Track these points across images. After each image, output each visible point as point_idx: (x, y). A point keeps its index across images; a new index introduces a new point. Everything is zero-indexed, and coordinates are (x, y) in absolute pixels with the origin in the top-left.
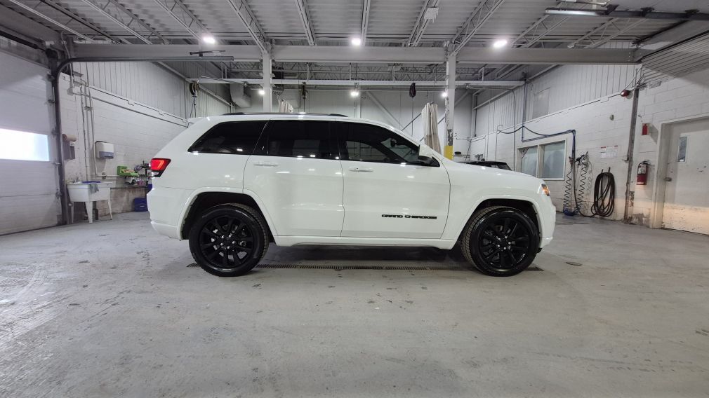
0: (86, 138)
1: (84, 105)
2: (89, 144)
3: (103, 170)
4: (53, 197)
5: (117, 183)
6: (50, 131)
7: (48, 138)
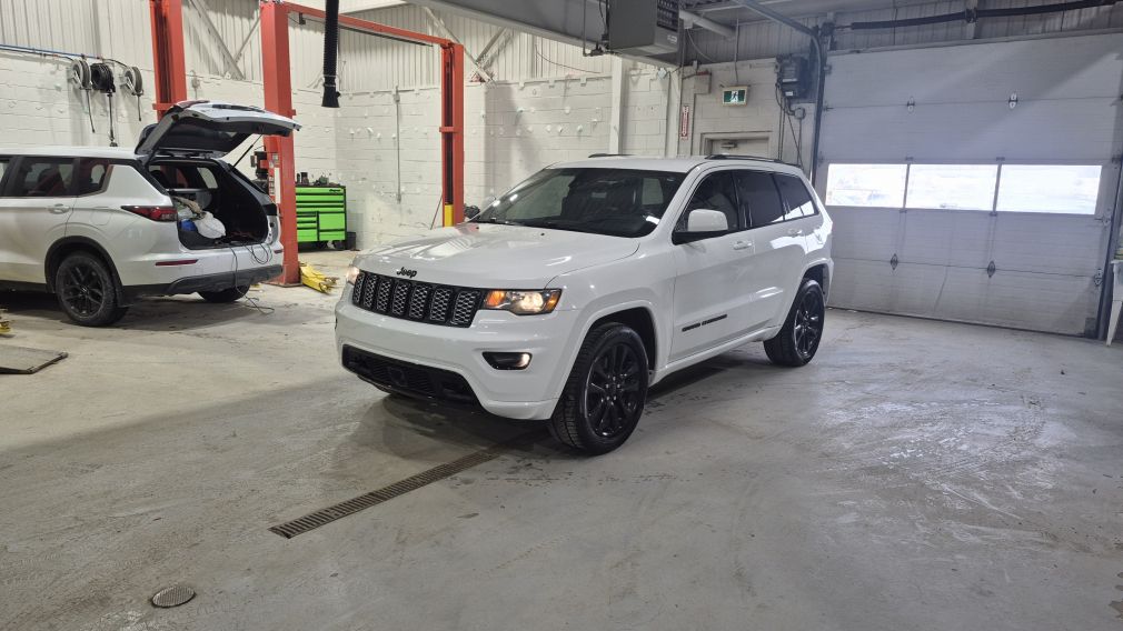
6: (1110, 157)
7: (1103, 168)
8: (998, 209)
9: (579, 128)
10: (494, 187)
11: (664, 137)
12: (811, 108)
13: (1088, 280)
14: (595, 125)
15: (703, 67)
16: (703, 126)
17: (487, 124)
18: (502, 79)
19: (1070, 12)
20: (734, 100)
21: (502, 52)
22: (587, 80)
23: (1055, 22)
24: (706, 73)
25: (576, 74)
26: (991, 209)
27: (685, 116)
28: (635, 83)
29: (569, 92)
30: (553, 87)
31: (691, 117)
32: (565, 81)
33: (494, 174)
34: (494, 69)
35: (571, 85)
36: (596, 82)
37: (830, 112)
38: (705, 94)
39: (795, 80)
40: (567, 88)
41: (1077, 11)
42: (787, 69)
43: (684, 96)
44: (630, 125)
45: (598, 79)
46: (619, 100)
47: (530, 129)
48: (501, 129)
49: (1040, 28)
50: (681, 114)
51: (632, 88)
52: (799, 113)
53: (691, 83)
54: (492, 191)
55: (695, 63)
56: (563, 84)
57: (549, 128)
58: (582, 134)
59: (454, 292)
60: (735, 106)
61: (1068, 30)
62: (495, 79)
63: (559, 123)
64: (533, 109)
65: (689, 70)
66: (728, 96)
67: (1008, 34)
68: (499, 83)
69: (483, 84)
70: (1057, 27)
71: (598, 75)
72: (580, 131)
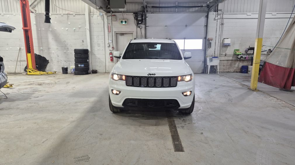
0: (220, 38)
1: (221, 23)
2: (220, 40)
3: (226, 51)
4: (201, 62)
5: (232, 58)
6: (204, 38)
7: (203, 40)
8: (185, 49)
9: (74, 29)
10: (42, 47)
11: (103, 32)
12: (143, 26)
13: (202, 62)
14: (80, 28)
15: (113, 14)
16: (115, 30)
17: (37, 26)
18: (40, 12)
19: (193, 8)
20: (124, 23)
21: (39, 4)
22: (75, 15)
23: (191, 10)
24: (114, 15)
25: (71, 13)
26: (183, 49)
27: (109, 27)
28: (92, 17)
29: (69, 18)
30: (63, 16)
31: (111, 27)
32: (67, 14)
33: (42, 43)
34: (36, 9)
35: (70, 16)
36: (79, 16)
37: (148, 27)
38: (115, 21)
39: (141, 19)
40: (68, 17)
41: (194, 8)
42: (139, 16)
43: (108, 21)
44: (92, 28)
45: (79, 15)
46: (88, 21)
47: (55, 28)
48: (43, 28)
49: (188, 11)
50: (108, 26)
51: (91, 18)
52: (141, 27)
53: (110, 18)
54: (41, 48)
55: (111, 12)
56: (67, 15)
57: (63, 28)
58: (76, 30)
59: (170, 78)
60: (124, 25)
61: (193, 12)
62: (37, 12)
63: (67, 27)
64: (56, 23)
65: (109, 14)
66: (122, 22)
67: (183, 12)
68: (40, 14)
69: (33, 14)
70: (191, 11)
71: (80, 14)
72: (75, 30)
